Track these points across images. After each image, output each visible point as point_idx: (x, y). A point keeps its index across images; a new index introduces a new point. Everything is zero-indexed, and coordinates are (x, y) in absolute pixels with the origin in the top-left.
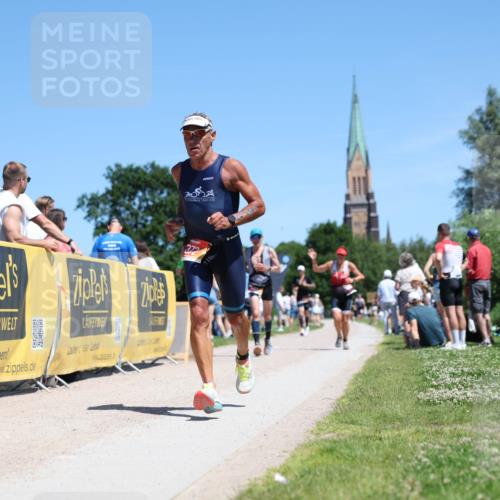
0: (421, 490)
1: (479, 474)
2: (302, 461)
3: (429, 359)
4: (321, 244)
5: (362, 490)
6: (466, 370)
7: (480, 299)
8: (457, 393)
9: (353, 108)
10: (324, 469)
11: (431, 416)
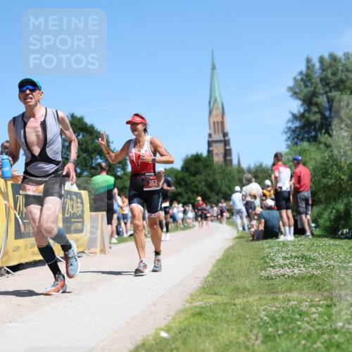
0: (262, 339)
1: (303, 327)
2: (179, 322)
3: (268, 248)
4: (192, 169)
5: (221, 341)
6: (294, 254)
7: (303, 205)
8: (287, 271)
9: (212, 74)
10: (195, 327)
11: (270, 287)
